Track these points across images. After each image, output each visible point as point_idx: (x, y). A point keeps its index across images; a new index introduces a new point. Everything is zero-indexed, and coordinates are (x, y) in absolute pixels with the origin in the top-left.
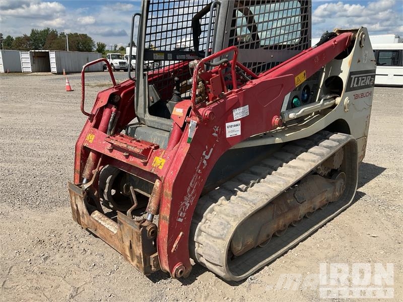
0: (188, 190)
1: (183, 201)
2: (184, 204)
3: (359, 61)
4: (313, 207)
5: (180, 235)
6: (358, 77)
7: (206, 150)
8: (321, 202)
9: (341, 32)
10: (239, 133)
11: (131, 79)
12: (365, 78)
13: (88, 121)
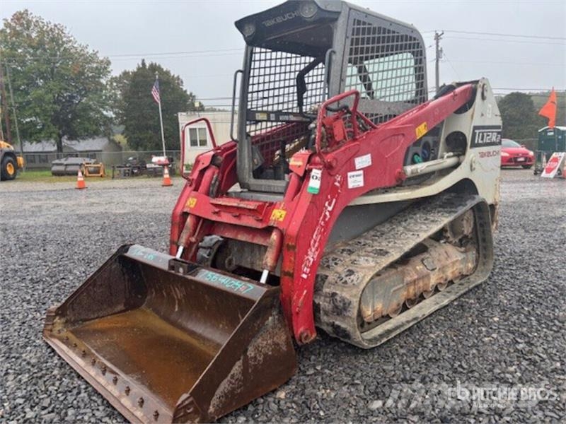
0: (312, 242)
1: (307, 255)
2: (308, 259)
3: (482, 115)
4: (445, 277)
5: (304, 293)
6: (483, 133)
7: (328, 200)
8: (453, 272)
9: (460, 84)
10: (362, 184)
11: (233, 140)
12: (490, 134)
13: (186, 186)
